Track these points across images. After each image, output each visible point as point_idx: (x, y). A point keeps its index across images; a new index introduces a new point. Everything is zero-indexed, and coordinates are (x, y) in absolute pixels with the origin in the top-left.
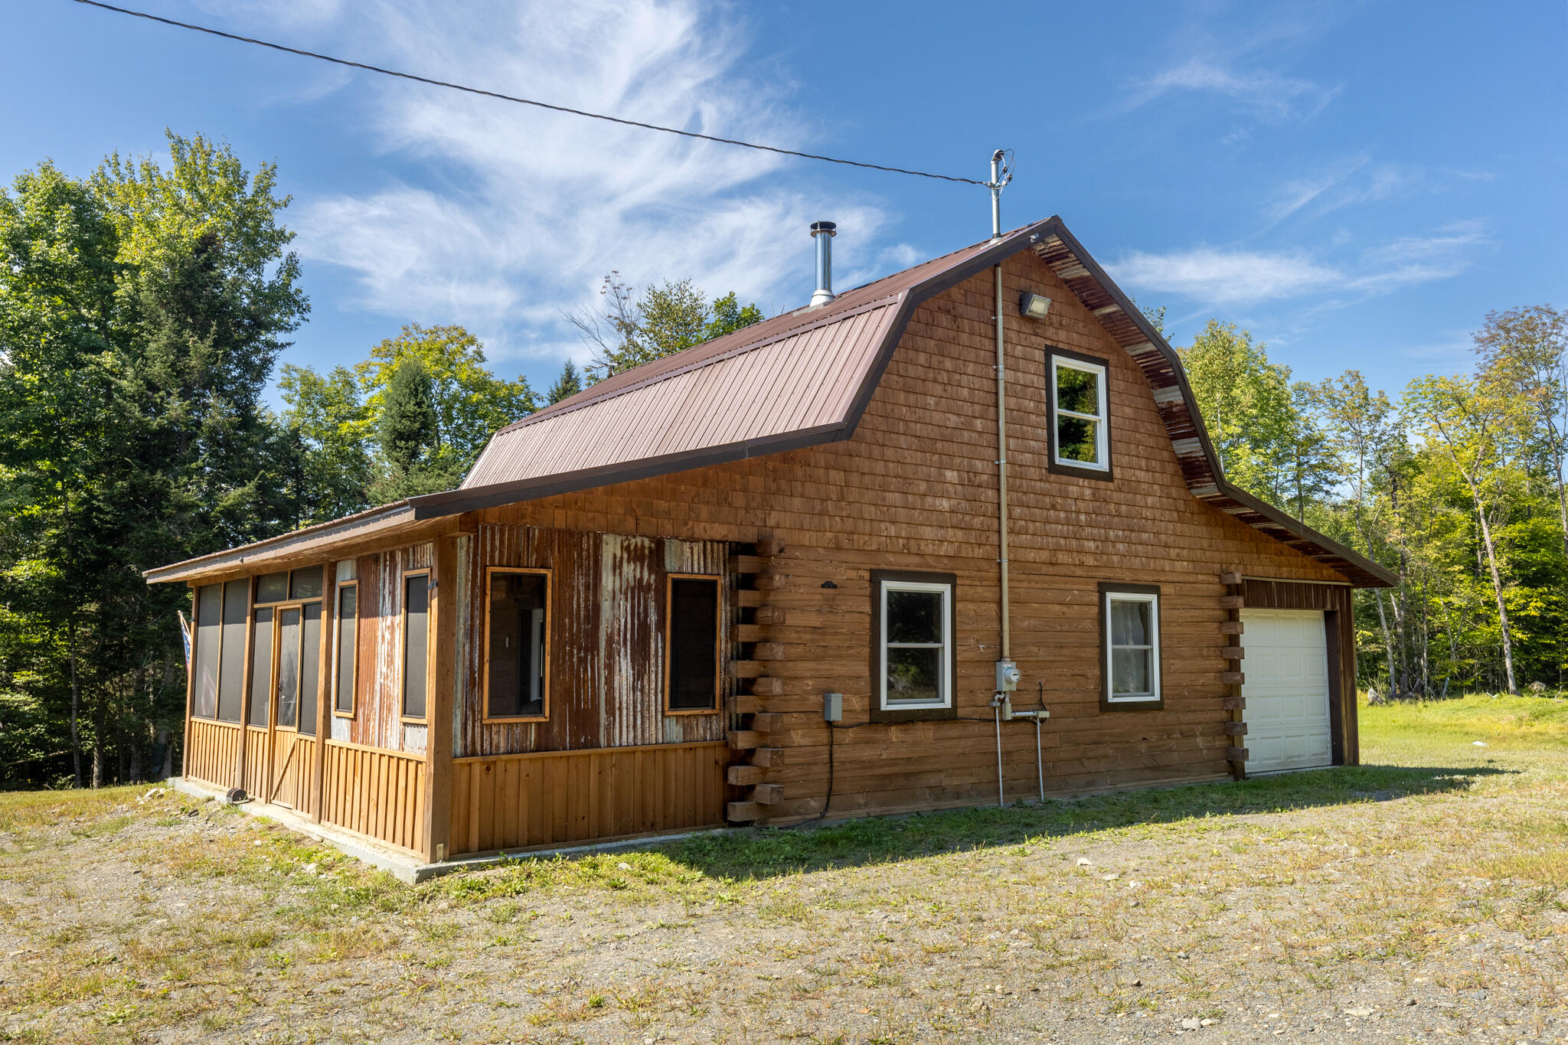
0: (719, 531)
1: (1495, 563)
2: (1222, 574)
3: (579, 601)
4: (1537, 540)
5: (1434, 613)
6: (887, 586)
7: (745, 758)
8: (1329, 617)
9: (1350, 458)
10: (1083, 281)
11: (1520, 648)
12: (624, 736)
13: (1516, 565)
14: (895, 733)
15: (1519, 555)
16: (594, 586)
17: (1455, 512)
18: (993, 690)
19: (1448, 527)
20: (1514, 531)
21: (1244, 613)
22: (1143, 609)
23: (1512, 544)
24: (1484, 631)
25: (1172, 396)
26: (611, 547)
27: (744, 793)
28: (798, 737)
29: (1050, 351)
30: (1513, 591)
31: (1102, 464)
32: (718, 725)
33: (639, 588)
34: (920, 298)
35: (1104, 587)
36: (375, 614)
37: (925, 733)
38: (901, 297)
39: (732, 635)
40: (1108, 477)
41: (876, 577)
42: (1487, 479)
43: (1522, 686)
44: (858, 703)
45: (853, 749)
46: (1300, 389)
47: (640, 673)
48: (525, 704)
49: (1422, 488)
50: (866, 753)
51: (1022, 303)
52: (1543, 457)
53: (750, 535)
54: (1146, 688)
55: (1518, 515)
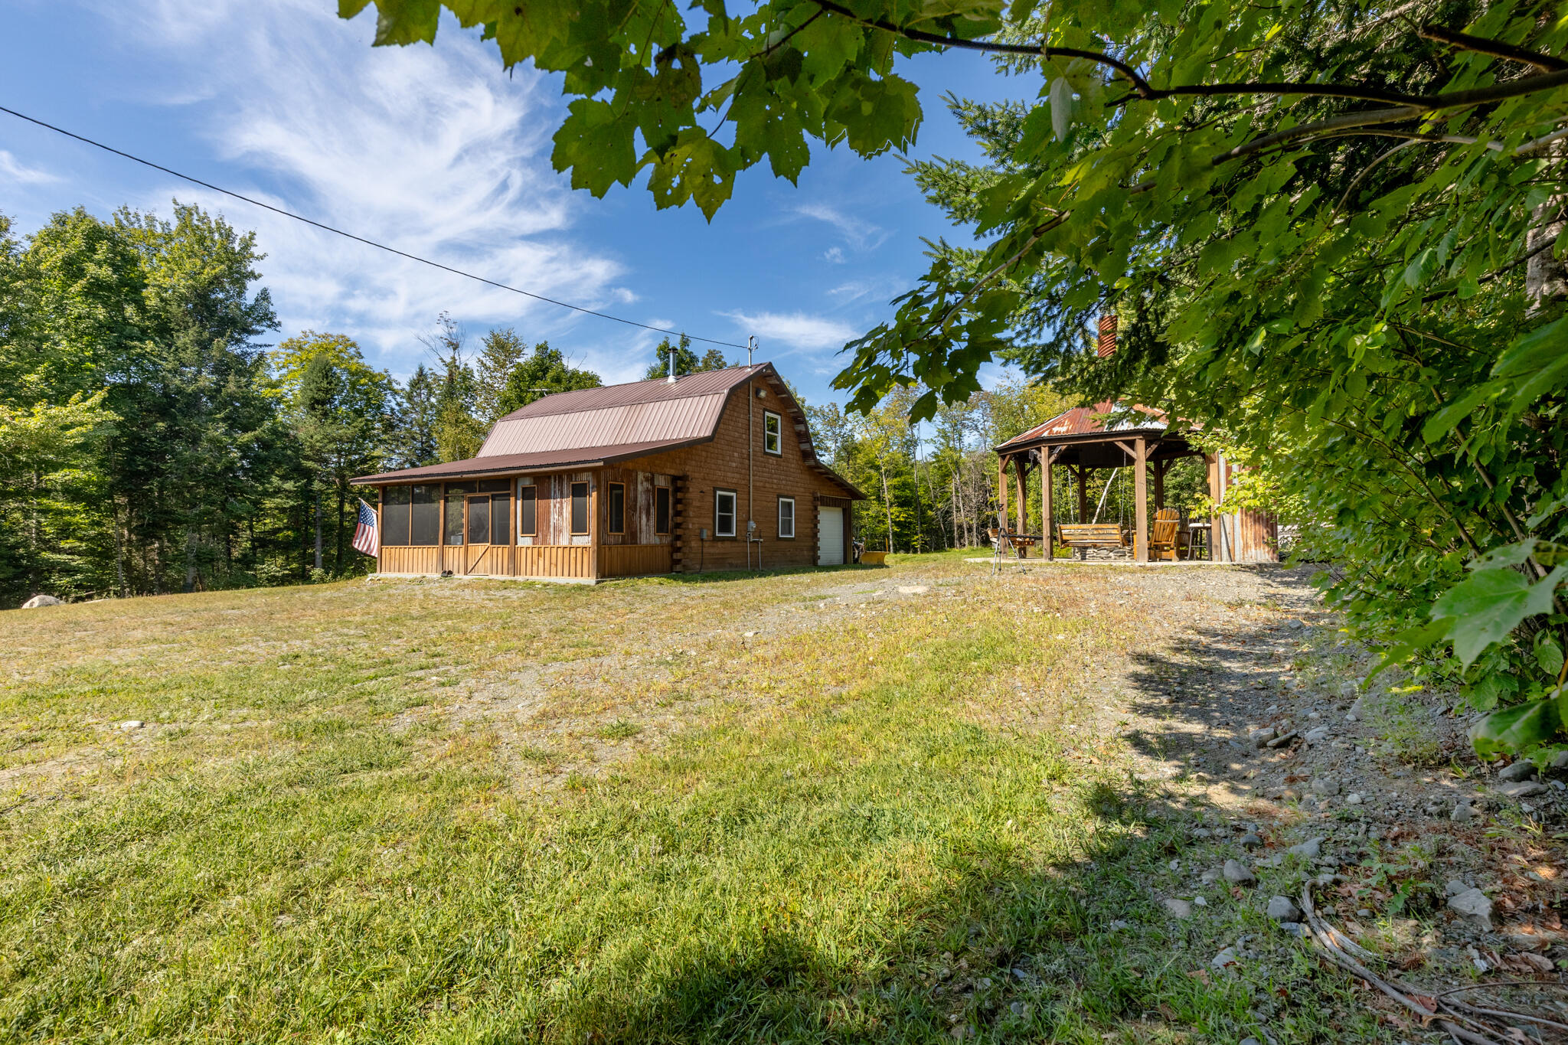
0: (672, 472)
1: (888, 496)
2: (813, 494)
3: (632, 495)
4: (905, 486)
5: (861, 518)
6: (719, 493)
7: (679, 550)
8: (844, 511)
9: (830, 444)
10: (776, 386)
11: (895, 534)
12: (644, 541)
13: (896, 497)
14: (719, 544)
15: (897, 493)
16: (636, 490)
17: (872, 472)
18: (747, 531)
19: (869, 479)
20: (896, 481)
21: (820, 508)
22: (790, 504)
23: (895, 487)
24: (881, 528)
25: (801, 428)
26: (640, 476)
27: (678, 561)
28: (693, 544)
29: (765, 410)
30: (894, 509)
31: (779, 452)
32: (669, 539)
33: (648, 491)
34: (734, 391)
35: (779, 496)
36: (549, 498)
37: (727, 544)
38: (726, 391)
39: (674, 508)
40: (780, 456)
41: (715, 490)
42: (886, 457)
43: (896, 551)
44: (710, 533)
45: (709, 549)
46: (810, 409)
47: (648, 520)
48: (619, 529)
49: (861, 459)
50: (712, 550)
51: (757, 392)
52: (908, 448)
53: (680, 474)
54: (790, 533)
55: (898, 474)
